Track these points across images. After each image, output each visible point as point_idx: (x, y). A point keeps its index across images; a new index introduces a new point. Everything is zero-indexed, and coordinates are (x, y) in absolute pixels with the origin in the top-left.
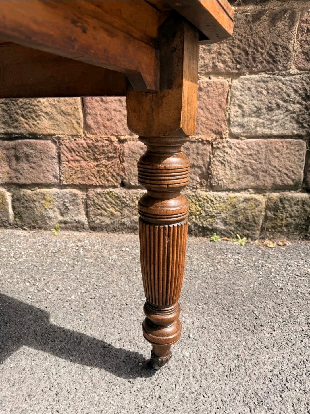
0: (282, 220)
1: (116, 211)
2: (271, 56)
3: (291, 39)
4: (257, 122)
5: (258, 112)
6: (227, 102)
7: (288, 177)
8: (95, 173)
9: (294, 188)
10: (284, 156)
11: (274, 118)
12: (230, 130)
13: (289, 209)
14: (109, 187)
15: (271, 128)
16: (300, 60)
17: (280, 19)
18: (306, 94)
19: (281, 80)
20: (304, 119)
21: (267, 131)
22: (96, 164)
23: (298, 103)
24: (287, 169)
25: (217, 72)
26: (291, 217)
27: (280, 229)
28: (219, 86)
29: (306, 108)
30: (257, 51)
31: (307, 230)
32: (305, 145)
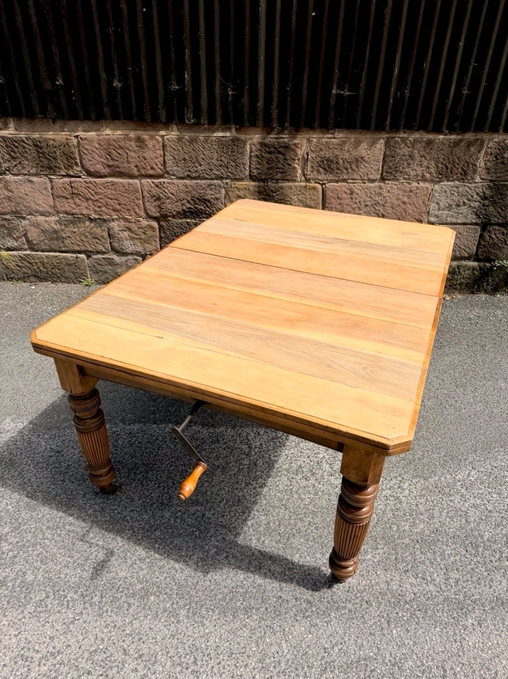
0: (457, 280)
2: (463, 170)
3: (479, 159)
4: (448, 214)
5: (449, 207)
6: (429, 200)
7: (465, 251)
9: (468, 258)
10: (464, 237)
11: (460, 212)
12: (428, 219)
13: (463, 273)
15: (457, 218)
16: (483, 173)
17: (473, 145)
18: (484, 196)
19: (468, 187)
20: (481, 212)
21: (454, 220)
23: (478, 201)
24: (465, 246)
25: (424, 180)
26: (464, 278)
27: (455, 287)
28: (425, 189)
29: (484, 205)
30: (455, 166)
31: (473, 287)
32: (479, 230)
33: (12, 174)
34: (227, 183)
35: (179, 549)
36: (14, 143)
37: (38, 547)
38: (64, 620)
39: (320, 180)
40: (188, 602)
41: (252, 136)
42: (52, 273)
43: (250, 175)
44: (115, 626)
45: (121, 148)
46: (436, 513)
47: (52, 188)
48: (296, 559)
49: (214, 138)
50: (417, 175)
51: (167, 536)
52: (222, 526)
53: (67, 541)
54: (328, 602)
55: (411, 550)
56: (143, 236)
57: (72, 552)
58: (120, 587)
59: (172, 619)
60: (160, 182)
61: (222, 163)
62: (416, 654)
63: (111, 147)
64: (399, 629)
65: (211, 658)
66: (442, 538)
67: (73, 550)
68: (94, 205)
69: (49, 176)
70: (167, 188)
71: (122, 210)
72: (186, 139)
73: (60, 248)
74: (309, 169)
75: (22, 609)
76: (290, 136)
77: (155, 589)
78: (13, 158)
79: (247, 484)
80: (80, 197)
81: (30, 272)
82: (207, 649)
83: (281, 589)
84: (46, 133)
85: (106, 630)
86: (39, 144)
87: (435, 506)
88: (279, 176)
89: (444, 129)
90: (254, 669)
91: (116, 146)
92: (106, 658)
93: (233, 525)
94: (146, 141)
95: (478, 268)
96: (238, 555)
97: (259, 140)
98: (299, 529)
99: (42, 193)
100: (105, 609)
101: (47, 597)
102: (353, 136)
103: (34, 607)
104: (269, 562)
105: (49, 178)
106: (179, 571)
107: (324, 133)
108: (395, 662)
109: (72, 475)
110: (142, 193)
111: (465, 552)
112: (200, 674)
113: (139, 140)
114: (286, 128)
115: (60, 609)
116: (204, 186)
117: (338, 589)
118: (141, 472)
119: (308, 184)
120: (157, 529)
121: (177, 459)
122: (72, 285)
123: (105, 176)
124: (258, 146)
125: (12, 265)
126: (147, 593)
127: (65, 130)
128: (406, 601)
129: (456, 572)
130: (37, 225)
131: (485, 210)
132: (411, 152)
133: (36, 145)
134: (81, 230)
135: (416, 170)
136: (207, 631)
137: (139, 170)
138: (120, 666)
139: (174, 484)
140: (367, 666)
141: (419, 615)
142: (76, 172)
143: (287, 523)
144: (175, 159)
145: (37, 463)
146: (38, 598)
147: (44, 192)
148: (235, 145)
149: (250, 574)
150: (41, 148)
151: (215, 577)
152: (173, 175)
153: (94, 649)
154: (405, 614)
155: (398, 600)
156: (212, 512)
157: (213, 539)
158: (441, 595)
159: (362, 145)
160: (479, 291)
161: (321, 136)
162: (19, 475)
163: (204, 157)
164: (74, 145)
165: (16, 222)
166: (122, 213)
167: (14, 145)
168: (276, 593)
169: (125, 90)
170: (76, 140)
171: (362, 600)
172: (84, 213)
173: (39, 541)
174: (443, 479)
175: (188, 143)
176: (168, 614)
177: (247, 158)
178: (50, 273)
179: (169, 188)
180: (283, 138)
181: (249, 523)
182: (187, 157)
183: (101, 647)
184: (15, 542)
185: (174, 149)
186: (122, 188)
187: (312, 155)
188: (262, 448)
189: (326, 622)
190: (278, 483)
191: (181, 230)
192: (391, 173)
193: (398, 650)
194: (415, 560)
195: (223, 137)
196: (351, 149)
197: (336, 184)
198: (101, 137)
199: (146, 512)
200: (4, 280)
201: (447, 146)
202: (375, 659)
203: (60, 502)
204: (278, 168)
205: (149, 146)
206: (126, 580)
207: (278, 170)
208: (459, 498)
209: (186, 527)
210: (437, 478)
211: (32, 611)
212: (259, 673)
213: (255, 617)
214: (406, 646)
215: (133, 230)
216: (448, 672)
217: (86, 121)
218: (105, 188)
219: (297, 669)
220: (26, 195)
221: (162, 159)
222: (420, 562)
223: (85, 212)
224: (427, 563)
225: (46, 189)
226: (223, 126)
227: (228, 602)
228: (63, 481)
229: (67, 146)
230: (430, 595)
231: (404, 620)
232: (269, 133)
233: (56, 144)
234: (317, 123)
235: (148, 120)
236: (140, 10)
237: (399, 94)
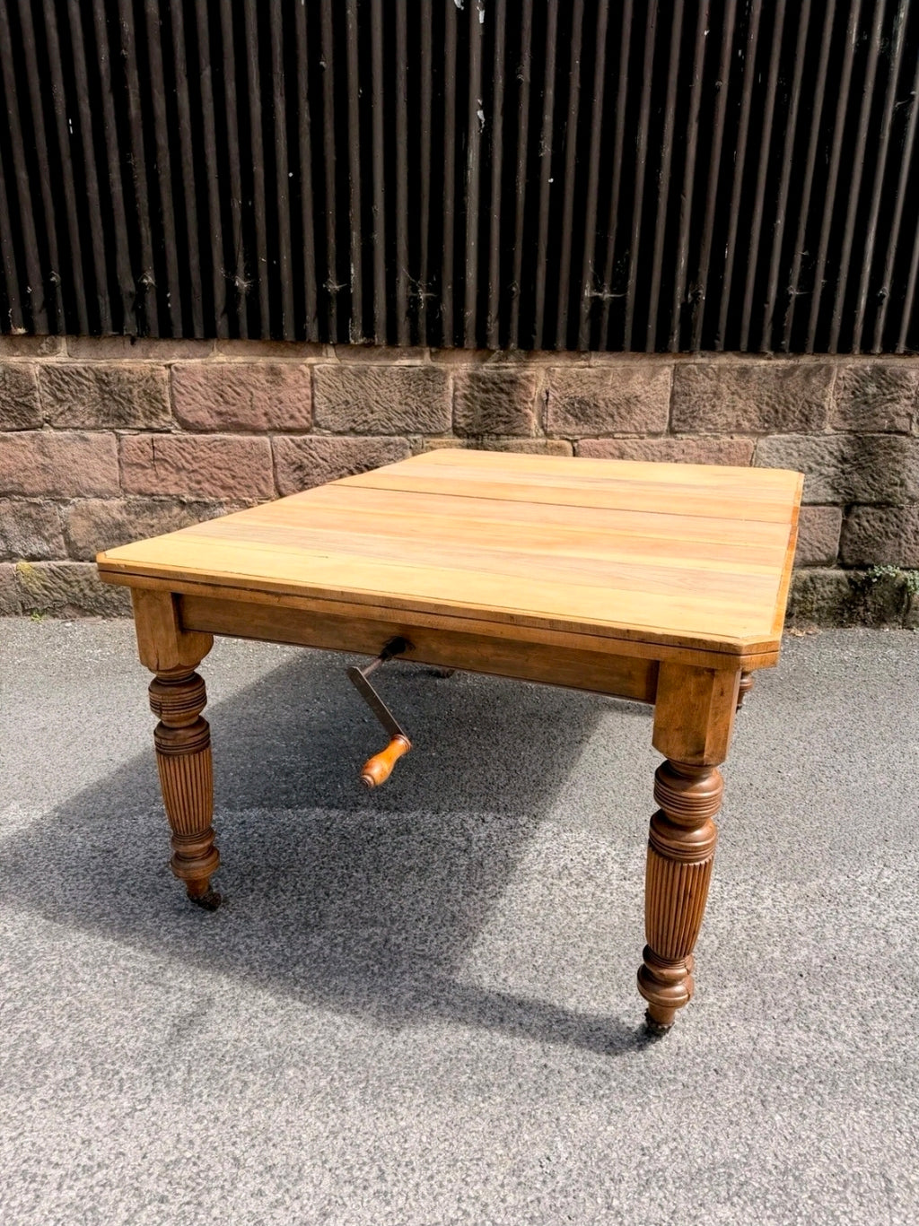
0: (812, 603)
2: (803, 415)
3: (826, 396)
7: (821, 551)
9: (827, 564)
10: (816, 526)
13: (821, 590)
16: (836, 419)
17: (815, 374)
18: (842, 457)
19: (814, 441)
20: (840, 484)
23: (834, 466)
24: (820, 542)
25: (743, 432)
26: (823, 599)
27: (809, 614)
28: (743, 447)
29: (843, 472)
30: (788, 409)
31: (842, 615)
32: (840, 514)
33: (55, 428)
34: (415, 441)
35: (342, 993)
36: (64, 376)
37: (64, 994)
38: (112, 1110)
39: (569, 435)
40: (363, 1076)
41: (456, 365)
42: (105, 599)
43: (454, 428)
44: (217, 1119)
45: (242, 383)
46: (829, 931)
47: (120, 451)
48: (571, 1005)
49: (396, 369)
50: (729, 424)
51: (318, 974)
52: (423, 957)
53: (122, 984)
54: (642, 1073)
55: (790, 987)
57: (131, 1001)
58: (227, 1056)
59: (332, 1106)
60: (305, 441)
61: (408, 408)
62: (826, 1154)
63: (224, 382)
64: (785, 1114)
65: (413, 1169)
66: (847, 969)
67: (133, 997)
68: (190, 479)
69: (117, 431)
70: (316, 450)
71: (239, 487)
72: (349, 371)
74: (550, 417)
75: (28, 1094)
76: (519, 364)
77: (297, 1057)
78: (60, 401)
79: (467, 894)
80: (167, 465)
81: (65, 599)
82: (404, 1153)
83: (546, 1054)
84: (118, 360)
85: (197, 1126)
86: (104, 377)
87: (824, 921)
88: (501, 428)
89: (765, 348)
90: (502, 1186)
91: (234, 380)
92: (198, 1174)
93: (445, 955)
94: (284, 373)
95: (846, 580)
96: (457, 1001)
97: (470, 372)
98: (572, 958)
99: (101, 458)
100: (196, 1091)
101: (79, 1074)
102: (620, 363)
103: (51, 1091)
104: (519, 1011)
105: (116, 434)
106: (343, 1028)
107: (572, 359)
108: (786, 1168)
109: (133, 885)
110: (274, 458)
111: (894, 990)
112: (392, 1196)
113: (273, 372)
114: (513, 351)
115: (105, 1093)
116: (377, 446)
117: (656, 1051)
118: (264, 879)
119: (549, 441)
120: (298, 962)
121: (333, 858)
123: (213, 431)
124: (467, 381)
125: (35, 587)
126: (278, 1064)
127: (151, 355)
128: (793, 1068)
129: (881, 1020)
130: (87, 514)
131: (846, 479)
132: (716, 386)
133: (99, 380)
134: (164, 521)
135: (725, 415)
136: (403, 1124)
137: (270, 421)
138: (228, 1186)
139: (328, 895)
140: (730, 1175)
141: (821, 1091)
142: (163, 424)
143: (548, 950)
144: (330, 401)
145: (67, 867)
146: (60, 1076)
147: (105, 457)
148: (429, 379)
149: (482, 1031)
150: (107, 384)
151: (415, 1037)
152: (326, 429)
153: (173, 1158)
154: (793, 1089)
155: (778, 1066)
156: (404, 936)
157: (407, 976)
158: (859, 1057)
159: (635, 377)
160: (852, 621)
161: (569, 363)
162: (30, 885)
163: (378, 399)
164: (163, 380)
165: (51, 508)
166: (236, 492)
167: (63, 379)
168: (536, 1059)
169: (254, 292)
171: (707, 1067)
172: (171, 492)
173: (65, 984)
174: (832, 882)
175: (353, 377)
176: (323, 1098)
177: (449, 400)
178: (102, 600)
179: (319, 450)
180: (507, 368)
181: (476, 952)
182: (350, 400)
183: (188, 1155)
184: (18, 987)
185: (330, 386)
186: (240, 450)
187: (554, 394)
188: (491, 841)
189: (639, 1105)
190: (525, 892)
192: (684, 421)
193: (790, 1148)
194: (800, 1003)
195: (409, 366)
196: (618, 384)
197: (596, 441)
198: (209, 367)
199: (276, 937)
200: (17, 613)
201: (773, 376)
202: (745, 1164)
203: (111, 925)
204: (499, 416)
205: (289, 380)
206: (239, 1044)
207: (499, 419)
208: (869, 909)
209: (353, 959)
210: (821, 881)
211: (47, 1098)
212: (514, 1193)
213: (498, 1100)
214: (803, 1141)
216: (895, 1183)
217: (187, 341)
218: (210, 449)
219: (589, 1185)
220: (75, 462)
221: (309, 402)
222: (810, 1007)
223: (173, 490)
224: (824, 1007)
225: (109, 451)
226: (410, 350)
227: (442, 1076)
228: (116, 893)
229: (151, 381)
230: (837, 1058)
231: (793, 1099)
232: (484, 360)
233: (133, 378)
234: (561, 343)
235: (289, 339)
236: (284, 175)
237: (689, 296)
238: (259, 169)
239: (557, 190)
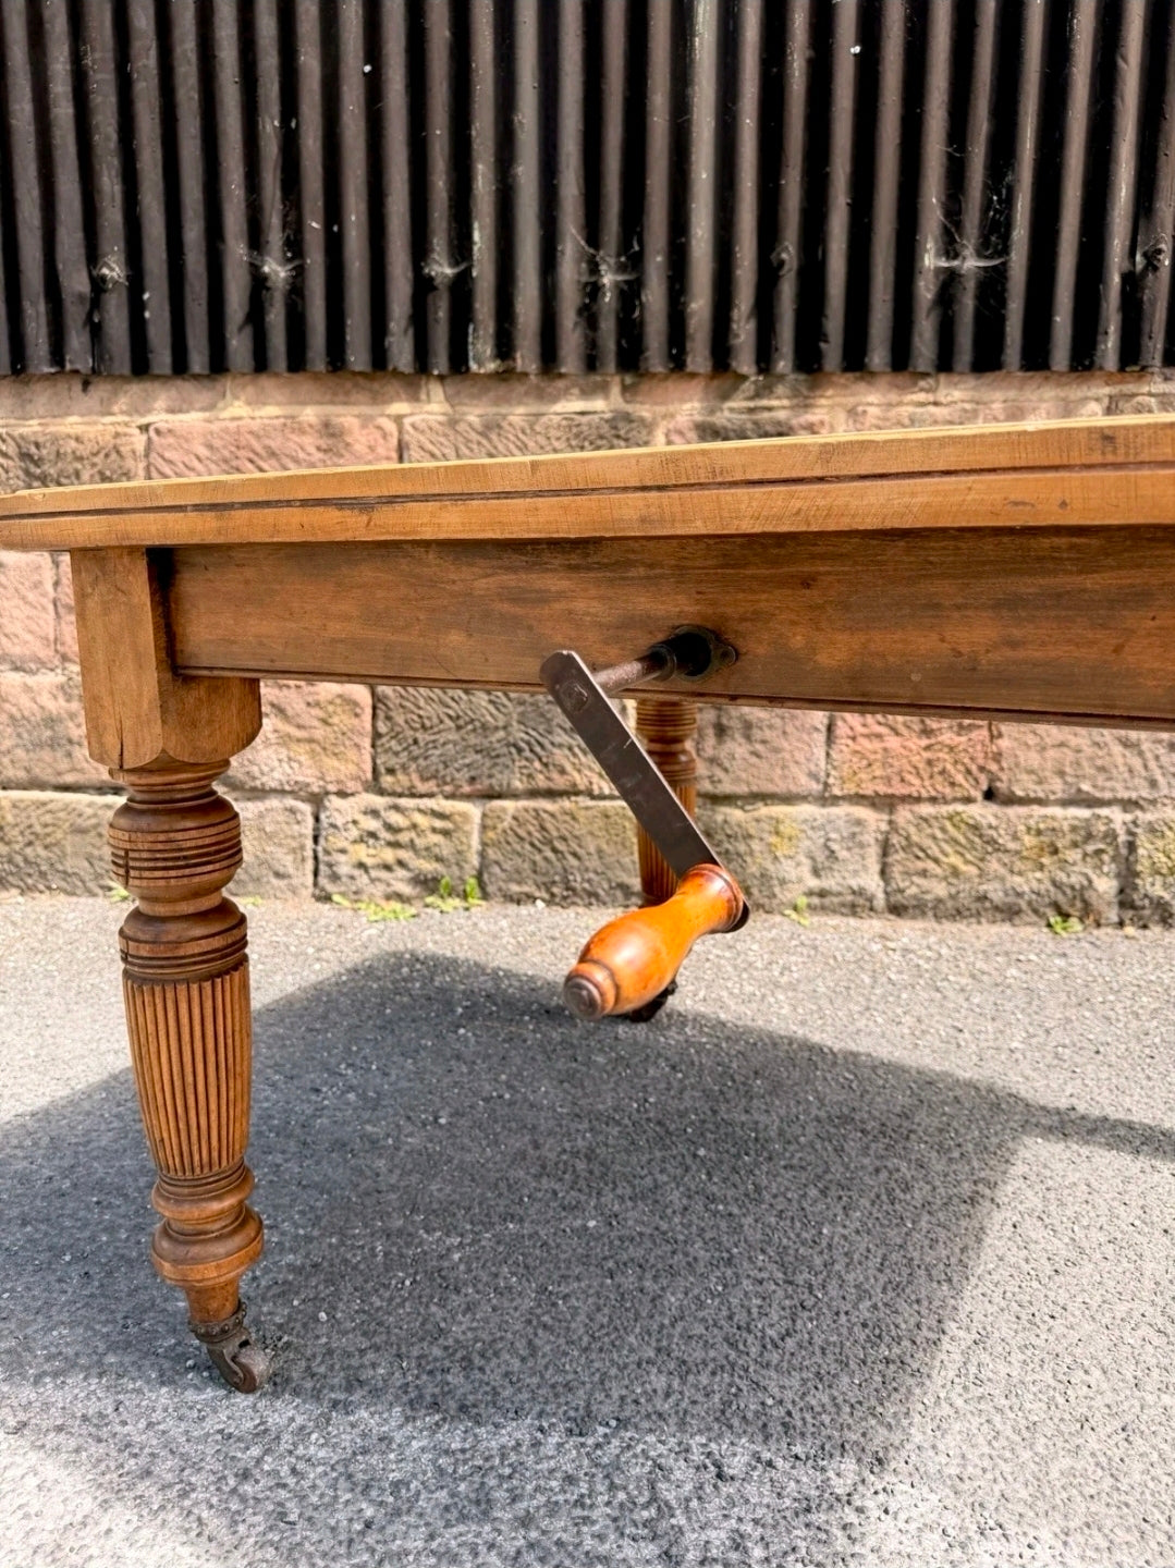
1: (967, 862)
8: (921, 766)
14: (955, 800)
22: (925, 742)
41: (671, 408)
42: (26, 860)
45: (272, 453)
47: (56, 583)
49: (556, 419)
56: (320, 732)
63: (242, 453)
72: (470, 425)
73: (59, 774)
76: (795, 401)
84: (58, 420)
86: (33, 450)
91: (258, 448)
94: (350, 432)
97: (699, 418)
99: (23, 598)
102: (999, 395)
107: (902, 389)
113: (328, 429)
114: (781, 377)
122: (83, 900)
127: (115, 409)
133: (25, 456)
147: (31, 597)
148: (618, 437)
150: (38, 462)
161: (893, 397)
164: (134, 452)
169: (297, 286)
170: (144, 438)
175: (474, 436)
178: (19, 859)
180: (770, 409)
185: (433, 456)
191: (441, 710)
195: (583, 413)
198: (215, 427)
205: (357, 446)
215: (290, 712)
217: (179, 383)
225: (37, 585)
226: (582, 380)
229: (113, 455)
232: (725, 397)
233: (83, 450)
234: (878, 356)
235: (358, 368)
236: (354, 66)
237: (1139, 258)
238: (310, 60)
239: (868, 67)
